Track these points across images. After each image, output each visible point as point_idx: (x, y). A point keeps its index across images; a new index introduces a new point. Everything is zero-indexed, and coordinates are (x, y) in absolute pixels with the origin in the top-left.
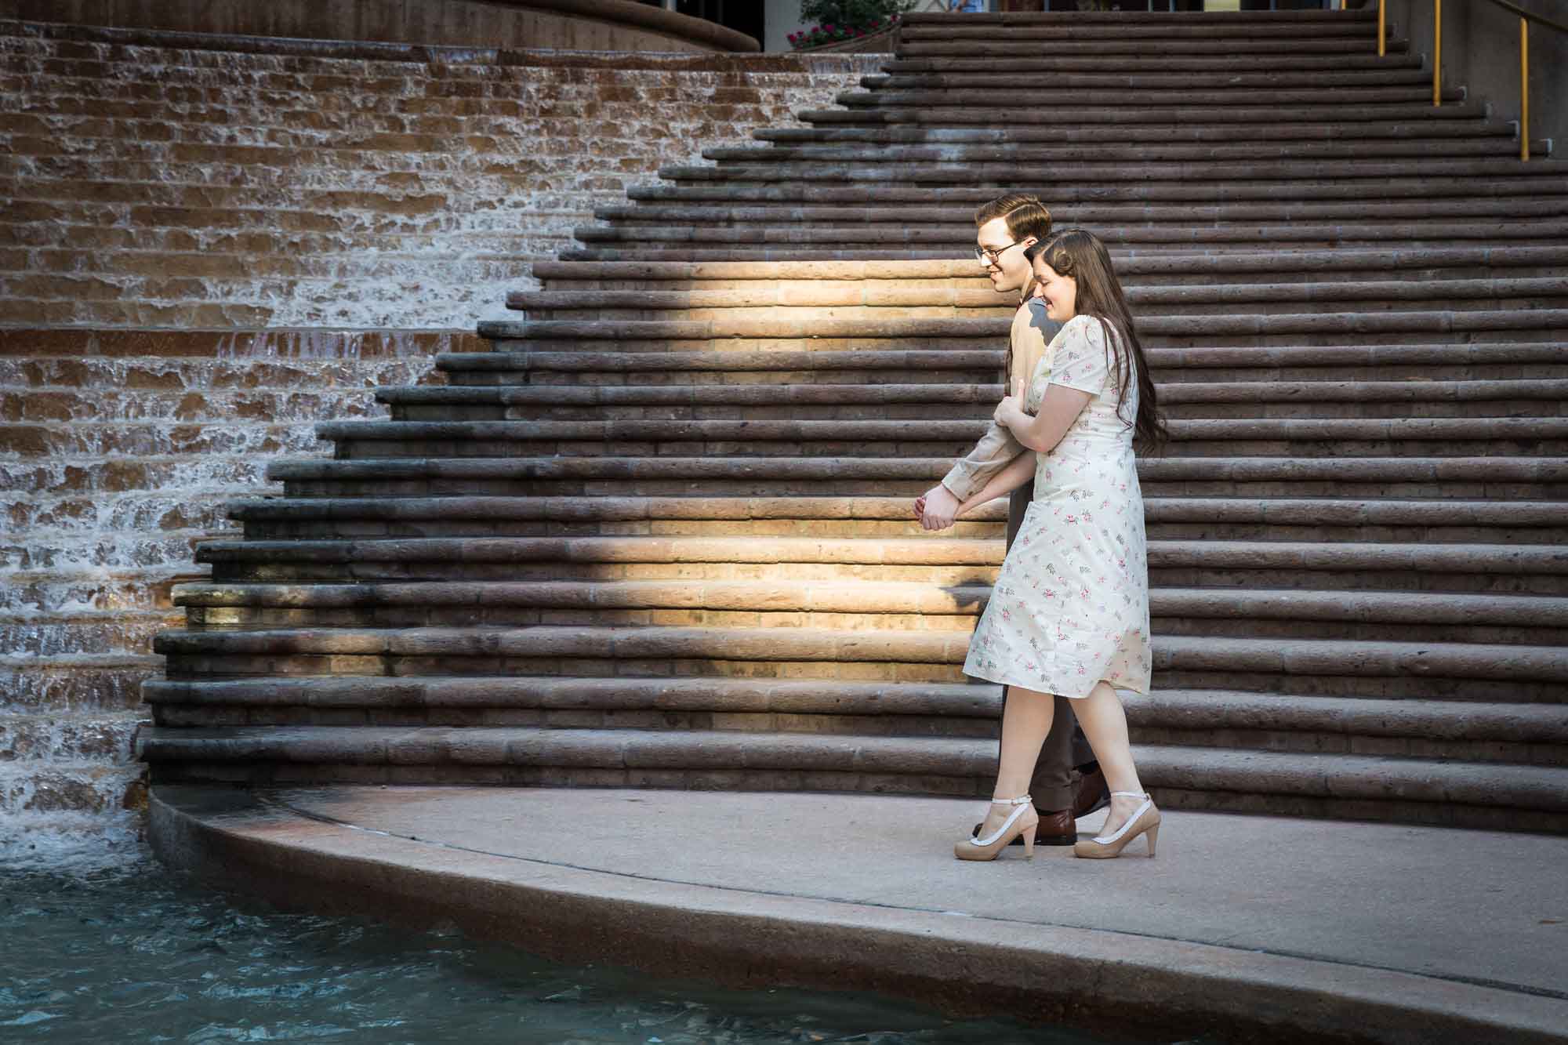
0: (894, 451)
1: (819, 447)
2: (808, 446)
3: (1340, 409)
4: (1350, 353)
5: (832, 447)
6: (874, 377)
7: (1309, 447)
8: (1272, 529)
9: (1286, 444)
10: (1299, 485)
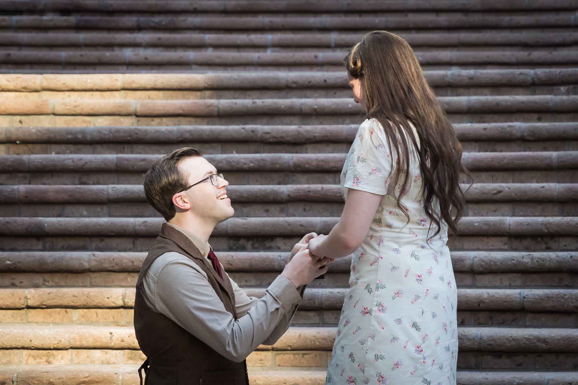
0: (131, 246)
1: (61, 242)
2: (49, 242)
3: (539, 208)
4: (533, 158)
5: (73, 242)
6: (84, 179)
7: (527, 242)
8: (529, 316)
9: (505, 239)
10: (535, 276)
